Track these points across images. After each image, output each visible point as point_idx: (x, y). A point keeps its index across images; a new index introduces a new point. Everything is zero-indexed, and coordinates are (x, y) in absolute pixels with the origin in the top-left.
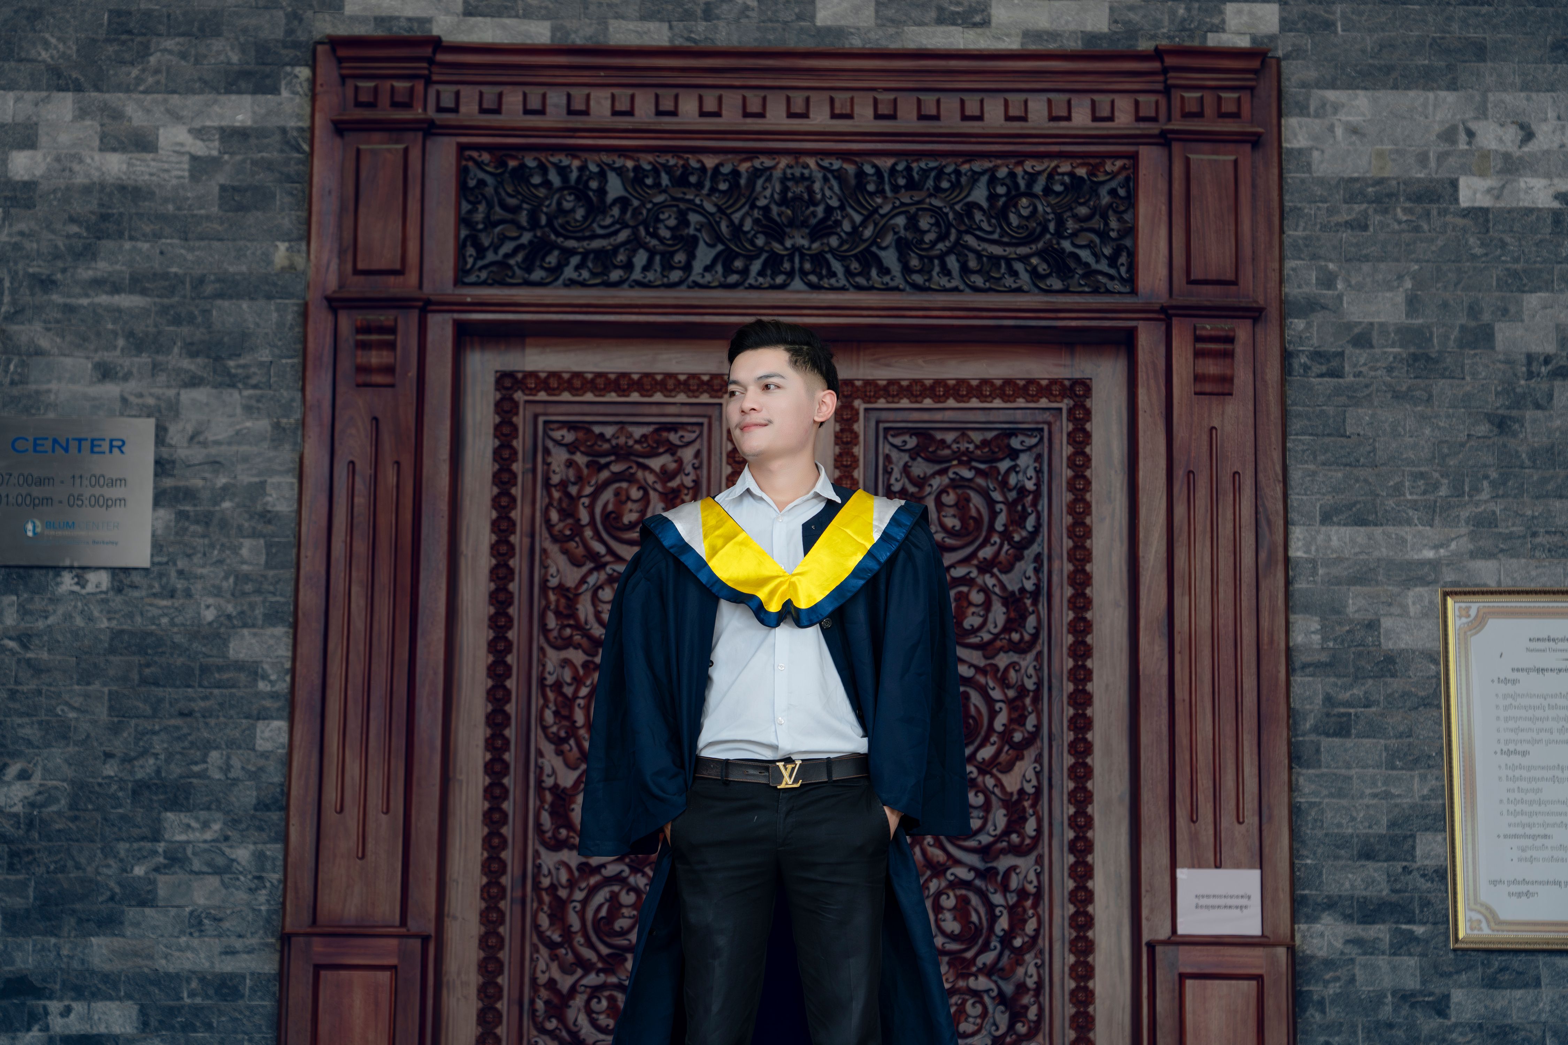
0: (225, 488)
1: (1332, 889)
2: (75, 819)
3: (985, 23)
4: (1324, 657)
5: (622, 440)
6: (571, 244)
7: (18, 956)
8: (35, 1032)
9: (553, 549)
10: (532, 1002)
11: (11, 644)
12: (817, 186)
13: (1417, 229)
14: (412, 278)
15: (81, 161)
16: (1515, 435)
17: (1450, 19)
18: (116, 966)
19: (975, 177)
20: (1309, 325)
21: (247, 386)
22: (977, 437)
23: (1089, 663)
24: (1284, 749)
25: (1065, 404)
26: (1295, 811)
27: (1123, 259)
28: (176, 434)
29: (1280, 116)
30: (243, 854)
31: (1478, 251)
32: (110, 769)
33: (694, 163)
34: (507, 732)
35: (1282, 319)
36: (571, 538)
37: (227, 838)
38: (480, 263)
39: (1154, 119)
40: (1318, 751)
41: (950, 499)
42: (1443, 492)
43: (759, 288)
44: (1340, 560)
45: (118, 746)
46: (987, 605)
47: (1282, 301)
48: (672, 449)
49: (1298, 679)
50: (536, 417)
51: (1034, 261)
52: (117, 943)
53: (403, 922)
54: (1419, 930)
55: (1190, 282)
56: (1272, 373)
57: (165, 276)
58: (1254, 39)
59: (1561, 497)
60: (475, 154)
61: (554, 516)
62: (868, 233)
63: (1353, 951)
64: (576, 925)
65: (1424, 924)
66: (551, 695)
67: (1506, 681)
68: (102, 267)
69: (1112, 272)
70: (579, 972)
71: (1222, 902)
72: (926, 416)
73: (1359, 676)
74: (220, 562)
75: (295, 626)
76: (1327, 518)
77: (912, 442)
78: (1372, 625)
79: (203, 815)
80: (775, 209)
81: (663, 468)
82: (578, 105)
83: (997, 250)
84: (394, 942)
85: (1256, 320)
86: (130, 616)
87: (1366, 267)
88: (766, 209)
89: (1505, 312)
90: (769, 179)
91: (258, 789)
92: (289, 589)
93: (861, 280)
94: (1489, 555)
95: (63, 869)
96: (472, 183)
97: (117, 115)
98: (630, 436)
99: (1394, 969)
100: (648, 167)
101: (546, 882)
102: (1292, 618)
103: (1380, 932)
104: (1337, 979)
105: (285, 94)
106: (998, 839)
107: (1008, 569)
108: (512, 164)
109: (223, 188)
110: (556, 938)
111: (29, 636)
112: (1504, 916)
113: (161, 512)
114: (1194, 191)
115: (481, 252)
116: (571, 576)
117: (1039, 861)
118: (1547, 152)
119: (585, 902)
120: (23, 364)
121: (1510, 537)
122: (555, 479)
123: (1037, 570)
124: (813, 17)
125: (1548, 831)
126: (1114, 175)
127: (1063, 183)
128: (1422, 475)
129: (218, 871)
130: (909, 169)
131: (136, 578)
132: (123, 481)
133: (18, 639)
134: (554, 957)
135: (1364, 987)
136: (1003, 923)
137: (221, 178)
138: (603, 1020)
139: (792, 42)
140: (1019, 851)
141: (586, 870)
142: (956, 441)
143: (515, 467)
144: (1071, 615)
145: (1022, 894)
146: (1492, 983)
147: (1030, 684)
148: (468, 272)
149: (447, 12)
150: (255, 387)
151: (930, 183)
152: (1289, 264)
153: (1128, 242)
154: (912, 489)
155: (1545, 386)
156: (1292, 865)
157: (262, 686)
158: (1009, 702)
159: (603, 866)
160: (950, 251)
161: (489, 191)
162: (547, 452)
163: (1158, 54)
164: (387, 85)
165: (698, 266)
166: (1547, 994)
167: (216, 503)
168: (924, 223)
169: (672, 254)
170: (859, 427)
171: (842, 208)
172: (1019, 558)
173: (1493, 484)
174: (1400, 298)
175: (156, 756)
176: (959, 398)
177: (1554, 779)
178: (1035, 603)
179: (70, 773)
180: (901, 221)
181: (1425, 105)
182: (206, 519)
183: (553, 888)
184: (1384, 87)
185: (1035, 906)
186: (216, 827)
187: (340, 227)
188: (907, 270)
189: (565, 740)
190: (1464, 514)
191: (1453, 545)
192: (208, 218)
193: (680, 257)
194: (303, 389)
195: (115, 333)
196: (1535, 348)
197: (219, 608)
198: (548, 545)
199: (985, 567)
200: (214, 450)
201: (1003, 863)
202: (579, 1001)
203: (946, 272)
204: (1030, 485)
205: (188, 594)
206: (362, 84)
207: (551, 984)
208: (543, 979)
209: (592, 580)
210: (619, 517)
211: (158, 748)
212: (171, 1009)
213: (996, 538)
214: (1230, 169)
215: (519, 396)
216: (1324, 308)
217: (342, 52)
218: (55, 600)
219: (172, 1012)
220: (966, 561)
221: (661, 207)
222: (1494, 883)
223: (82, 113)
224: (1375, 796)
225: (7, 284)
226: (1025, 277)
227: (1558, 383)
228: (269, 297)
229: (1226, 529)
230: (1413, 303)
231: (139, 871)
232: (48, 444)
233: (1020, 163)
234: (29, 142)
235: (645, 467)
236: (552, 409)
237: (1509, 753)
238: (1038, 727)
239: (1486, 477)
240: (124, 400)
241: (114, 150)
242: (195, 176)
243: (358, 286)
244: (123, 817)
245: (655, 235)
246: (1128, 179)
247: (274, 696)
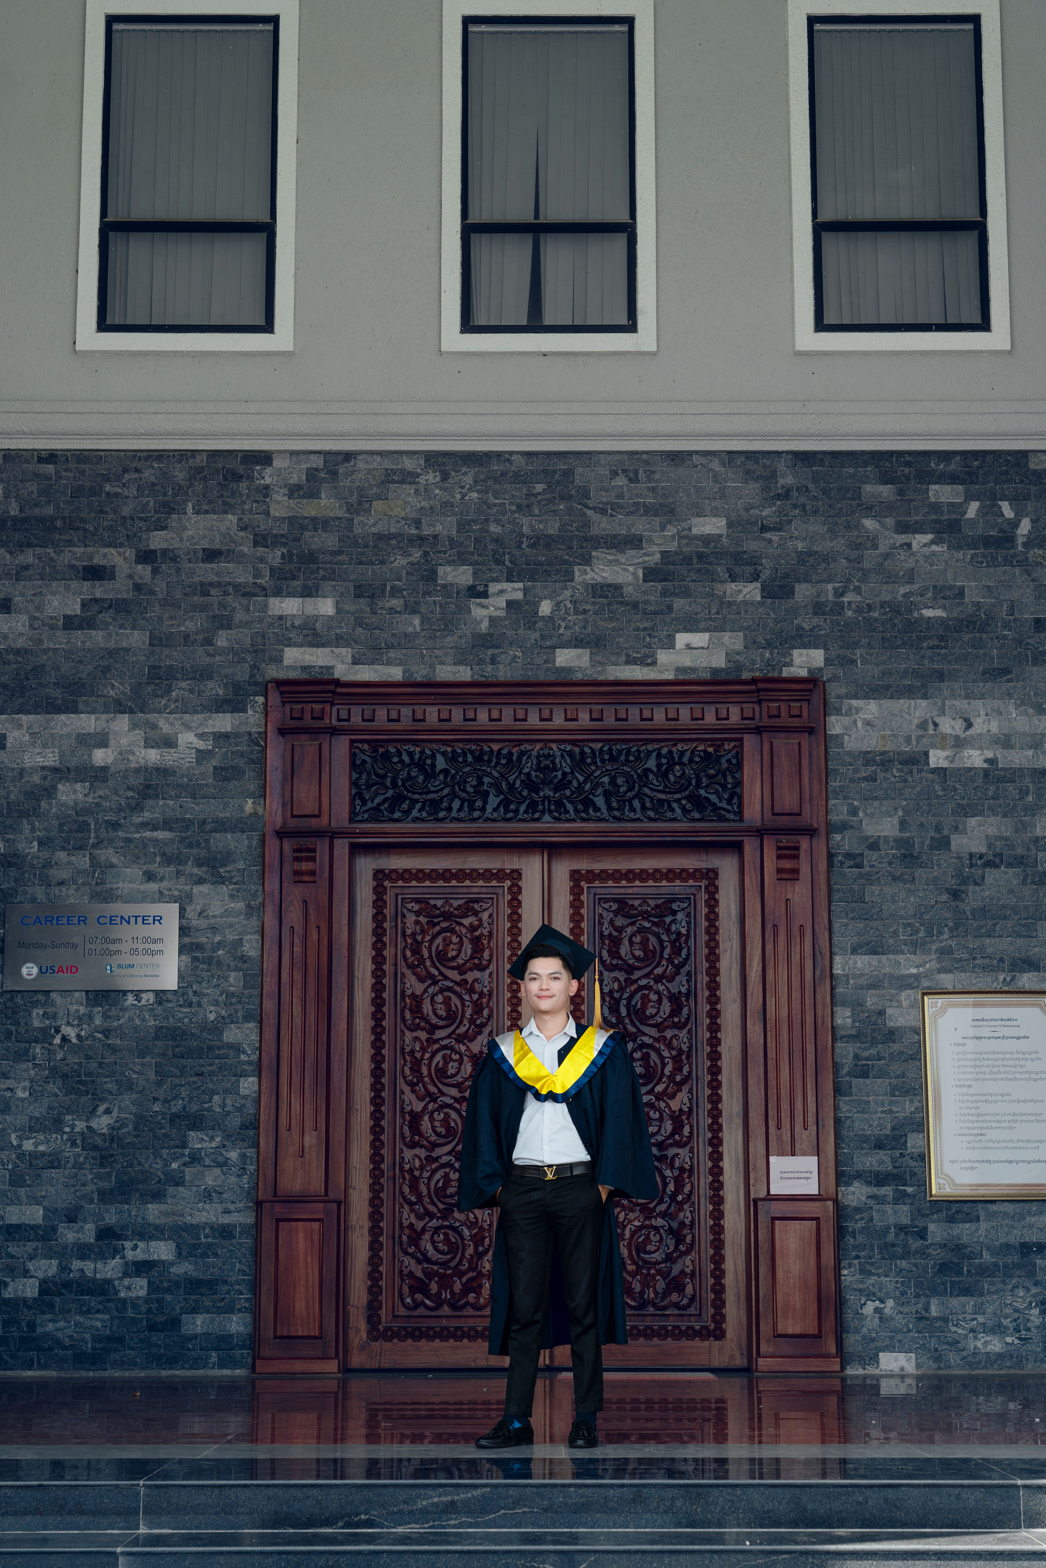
0: (219, 943)
1: (859, 1166)
2: (137, 1136)
3: (654, 663)
4: (853, 1032)
5: (447, 908)
6: (416, 796)
7: (107, 1216)
8: (117, 1259)
9: (408, 972)
10: (400, 1237)
11: (99, 1035)
12: (557, 761)
13: (905, 781)
14: (325, 819)
15: (134, 754)
16: (963, 900)
17: (923, 657)
18: (163, 1220)
19: (649, 753)
20: (843, 838)
21: (231, 883)
22: (652, 903)
23: (719, 1035)
24: (831, 1085)
25: (703, 883)
26: (837, 1122)
27: (735, 800)
28: (191, 912)
29: (825, 716)
30: (233, 1155)
31: (940, 793)
32: (157, 1107)
33: (486, 748)
34: (383, 1080)
35: (828, 833)
36: (418, 966)
37: (224, 1146)
38: (364, 809)
39: (753, 719)
40: (850, 1086)
41: (637, 939)
42: (922, 934)
43: (524, 820)
44: (862, 975)
45: (161, 1093)
46: (660, 1002)
47: (828, 824)
48: (476, 913)
49: (839, 1045)
50: (397, 895)
51: (684, 802)
52: (163, 1207)
53: (326, 1194)
54: (910, 1190)
55: (774, 814)
56: (823, 866)
57: (183, 820)
58: (810, 671)
59: (989, 936)
60: (360, 745)
61: (408, 953)
62: (588, 787)
63: (872, 1202)
64: (425, 1192)
65: (911, 1186)
66: (408, 1058)
67: (958, 1044)
68: (147, 815)
69: (729, 807)
70: (427, 1219)
71: (796, 1175)
72: (623, 891)
73: (873, 1043)
74: (218, 986)
75: (261, 1022)
76: (854, 951)
77: (615, 906)
78: (881, 1013)
79: (210, 1132)
80: (533, 773)
81: (471, 924)
82: (419, 716)
83: (662, 796)
84: (322, 1205)
85: (812, 836)
86: (167, 1018)
87: (876, 803)
88: (529, 774)
89: (956, 828)
90: (529, 757)
91: (241, 1117)
92: (258, 1001)
93: (584, 815)
94: (949, 971)
95: (131, 1165)
96: (358, 762)
97: (154, 727)
98: (451, 906)
99: (895, 1212)
100: (459, 751)
101: (407, 1167)
102: (835, 1009)
103: (887, 1191)
104: (862, 1219)
105: (250, 712)
106: (668, 1138)
107: (671, 979)
108: (381, 750)
109: (215, 767)
110: (413, 1199)
111: (109, 1031)
112: (957, 1181)
113: (183, 957)
114: (775, 761)
115: (364, 802)
116: (419, 988)
117: (691, 1151)
118: (980, 734)
119: (430, 1179)
120: (102, 873)
121: (960, 960)
122: (409, 932)
123: (688, 981)
124: (554, 661)
125: (983, 1131)
126: (730, 751)
127: (700, 756)
128: (909, 925)
129: (219, 1165)
130: (610, 749)
131: (170, 997)
132: (161, 940)
133: (103, 1032)
134: (412, 1210)
135: (878, 1224)
136: (671, 1187)
137: (214, 762)
138: (441, 1246)
139: (542, 677)
140: (680, 1145)
141: (430, 1159)
142: (640, 905)
143: (385, 925)
144: (708, 1007)
145: (682, 1170)
146: (951, 1220)
147: (685, 1048)
148: (357, 814)
149: (343, 662)
150: (236, 883)
151: (623, 757)
152: (832, 802)
153: (738, 790)
154: (615, 934)
155: (980, 872)
156: (836, 1152)
157: (242, 1057)
158: (673, 1058)
159: (440, 1157)
160: (635, 797)
161: (368, 766)
162: (404, 916)
163: (753, 681)
164: (309, 706)
165: (489, 808)
166: (983, 1225)
167: (214, 952)
168: (620, 781)
169: (474, 801)
170: (584, 898)
171: (572, 773)
172: (678, 973)
173: (950, 929)
174: (896, 821)
175: (183, 1099)
176: (642, 880)
177: (986, 1101)
178: (687, 1000)
179: (134, 1109)
180: (606, 780)
181: (909, 708)
182: (209, 961)
183: (411, 1170)
184: (885, 697)
185: (689, 1177)
186: (218, 1139)
187: (283, 789)
188: (610, 808)
189: (417, 1084)
190: (934, 947)
191: (928, 966)
192: (207, 785)
193: (479, 804)
194: (263, 884)
195: (155, 853)
196: (973, 850)
197: (217, 1012)
198: (405, 970)
199: (658, 979)
200: (212, 921)
201: (671, 1152)
202: (427, 1236)
203: (632, 809)
204: (684, 931)
205: (199, 1005)
206: (294, 706)
207: (411, 1225)
208: (406, 1223)
209: (431, 990)
210: (446, 953)
211: (184, 1095)
212: (194, 1245)
213: (664, 962)
214: (797, 748)
215: (387, 883)
216: (852, 827)
217: (283, 689)
218: (124, 1010)
219: (195, 1247)
220: (646, 976)
221: (469, 774)
222: (952, 1162)
223: (134, 726)
224: (883, 1112)
225: (93, 827)
226: (678, 811)
227: (987, 870)
228: (243, 831)
229: (796, 958)
230: (903, 824)
231: (174, 1166)
232: (118, 919)
233: (675, 745)
234: (104, 744)
235: (461, 924)
236: (406, 891)
237: (960, 1086)
238: (690, 1072)
239: (946, 925)
240: (161, 893)
241: (153, 747)
242: (199, 761)
243: (293, 823)
244: (165, 1135)
245: (464, 791)
246: (737, 753)
247: (249, 1063)
